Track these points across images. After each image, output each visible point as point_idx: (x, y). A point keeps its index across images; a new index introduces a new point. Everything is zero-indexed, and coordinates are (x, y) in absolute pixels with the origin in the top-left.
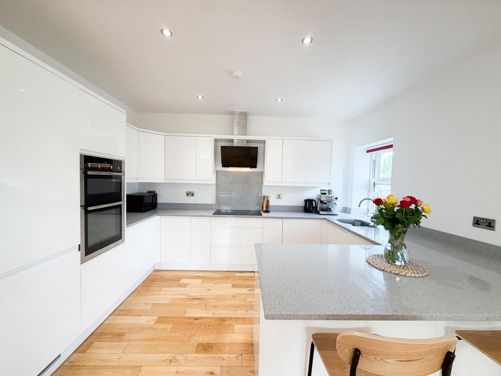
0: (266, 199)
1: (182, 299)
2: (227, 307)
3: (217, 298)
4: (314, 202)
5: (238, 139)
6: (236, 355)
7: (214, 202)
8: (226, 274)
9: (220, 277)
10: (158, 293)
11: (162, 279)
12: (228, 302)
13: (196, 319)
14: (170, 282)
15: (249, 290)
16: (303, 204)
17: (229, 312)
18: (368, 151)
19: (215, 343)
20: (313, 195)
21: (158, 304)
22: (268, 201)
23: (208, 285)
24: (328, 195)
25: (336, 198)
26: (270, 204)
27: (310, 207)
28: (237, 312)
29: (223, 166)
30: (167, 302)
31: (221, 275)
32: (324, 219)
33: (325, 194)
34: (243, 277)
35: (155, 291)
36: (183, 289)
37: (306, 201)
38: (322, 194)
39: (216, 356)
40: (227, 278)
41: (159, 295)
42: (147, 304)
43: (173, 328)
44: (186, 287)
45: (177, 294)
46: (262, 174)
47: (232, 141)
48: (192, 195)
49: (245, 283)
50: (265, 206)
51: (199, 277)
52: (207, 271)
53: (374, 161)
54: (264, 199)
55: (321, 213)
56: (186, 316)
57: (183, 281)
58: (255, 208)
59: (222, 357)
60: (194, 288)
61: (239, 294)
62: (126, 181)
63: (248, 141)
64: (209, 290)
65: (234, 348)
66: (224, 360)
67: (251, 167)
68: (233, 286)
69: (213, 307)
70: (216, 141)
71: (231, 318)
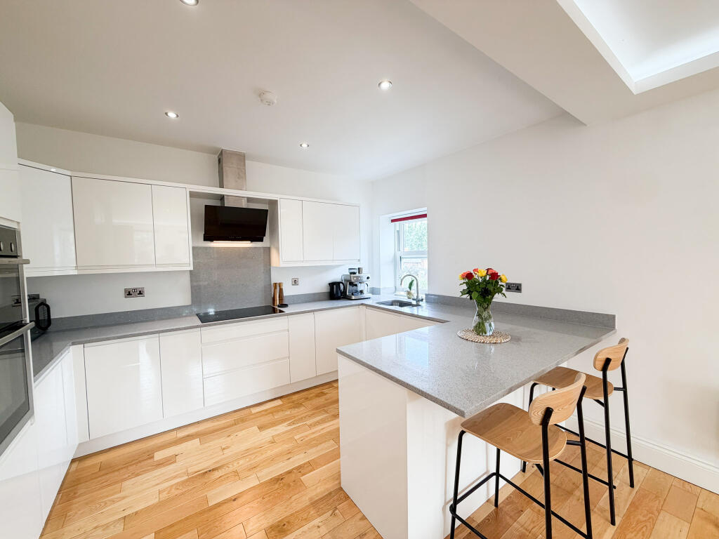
0: (278, 286)
1: (183, 483)
2: (273, 460)
3: (247, 453)
4: (341, 284)
5: (238, 194)
6: (331, 512)
7: (189, 303)
8: (237, 416)
9: (228, 424)
10: (116, 496)
11: (107, 469)
12: (269, 453)
13: (234, 500)
14: (130, 468)
15: (289, 425)
16: (326, 289)
17: (282, 464)
18: (393, 221)
19: (291, 515)
20: (337, 275)
21: (136, 513)
22: (281, 290)
23: (217, 443)
24: (357, 274)
25: (368, 278)
26: (285, 293)
27: (338, 292)
28: (291, 460)
29: (206, 239)
30: (155, 501)
31: (229, 420)
32: (362, 304)
33: (354, 273)
34: (266, 410)
35: (107, 497)
36: (174, 465)
37: (332, 285)
38: (351, 273)
39: (305, 528)
40: (243, 420)
41: (124, 498)
42: (106, 526)
43: (202, 534)
44: (175, 462)
45: (167, 480)
46: (268, 250)
47: (222, 198)
48: (140, 293)
49: (276, 417)
50: (278, 299)
51: (189, 437)
52: (198, 422)
53: (398, 232)
54: (275, 288)
55: (353, 297)
56: (210, 504)
57: (159, 456)
58: (258, 302)
59: (314, 526)
60: (193, 457)
61: (278, 435)
62: (26, 275)
63: (249, 200)
64: (224, 449)
65: (321, 507)
66: (319, 527)
67: (253, 240)
68: (261, 428)
69: (249, 470)
70: (193, 195)
71: (289, 472)
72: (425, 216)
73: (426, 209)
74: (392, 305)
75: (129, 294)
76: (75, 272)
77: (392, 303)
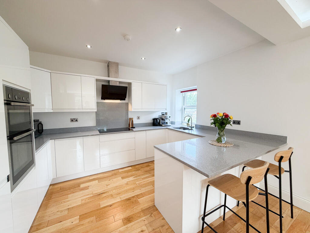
0: (131, 119)
1: (91, 197)
2: (127, 191)
3: (116, 188)
4: (158, 119)
5: (115, 80)
6: (150, 215)
7: (95, 125)
8: (113, 172)
10: (66, 200)
11: (63, 189)
12: (125, 189)
13: (111, 206)
14: (71, 190)
15: (134, 178)
16: (152, 121)
17: (130, 193)
18: (181, 92)
19: (133, 214)
20: (156, 115)
21: (73, 207)
22: (132, 121)
23: (105, 182)
24: (165, 115)
25: (170, 117)
26: (134, 123)
27: (157, 123)
28: (134, 192)
29: (102, 99)
30: (80, 203)
31: (110, 174)
32: (167, 128)
33: (164, 115)
34: (125, 171)
35: (62, 200)
36: (88, 190)
37: (154, 119)
38: (162, 115)
39: (139, 220)
40: (115, 174)
41: (68, 201)
42: (62, 211)
43: (97, 218)
44: (88, 189)
45: (84, 196)
46: (127, 104)
47: (109, 81)
48: (76, 120)
49: (129, 174)
50: (131, 125)
51: (94, 179)
52: (98, 174)
53: (184, 97)
54: (130, 120)
55: (163, 125)
56: (101, 207)
57: (82, 186)
58: (123, 126)
59: (143, 220)
60: (95, 187)
61: (129, 181)
62: (33, 112)
63: (120, 82)
64: (107, 185)
65: (146, 212)
66: (144, 220)
67: (121, 99)
68: (123, 178)
69: (117, 195)
70: (97, 80)
71: (133, 197)
72: (196, 90)
73: (196, 86)
74: (180, 129)
75: (72, 121)
76: (52, 111)
77: (180, 128)
